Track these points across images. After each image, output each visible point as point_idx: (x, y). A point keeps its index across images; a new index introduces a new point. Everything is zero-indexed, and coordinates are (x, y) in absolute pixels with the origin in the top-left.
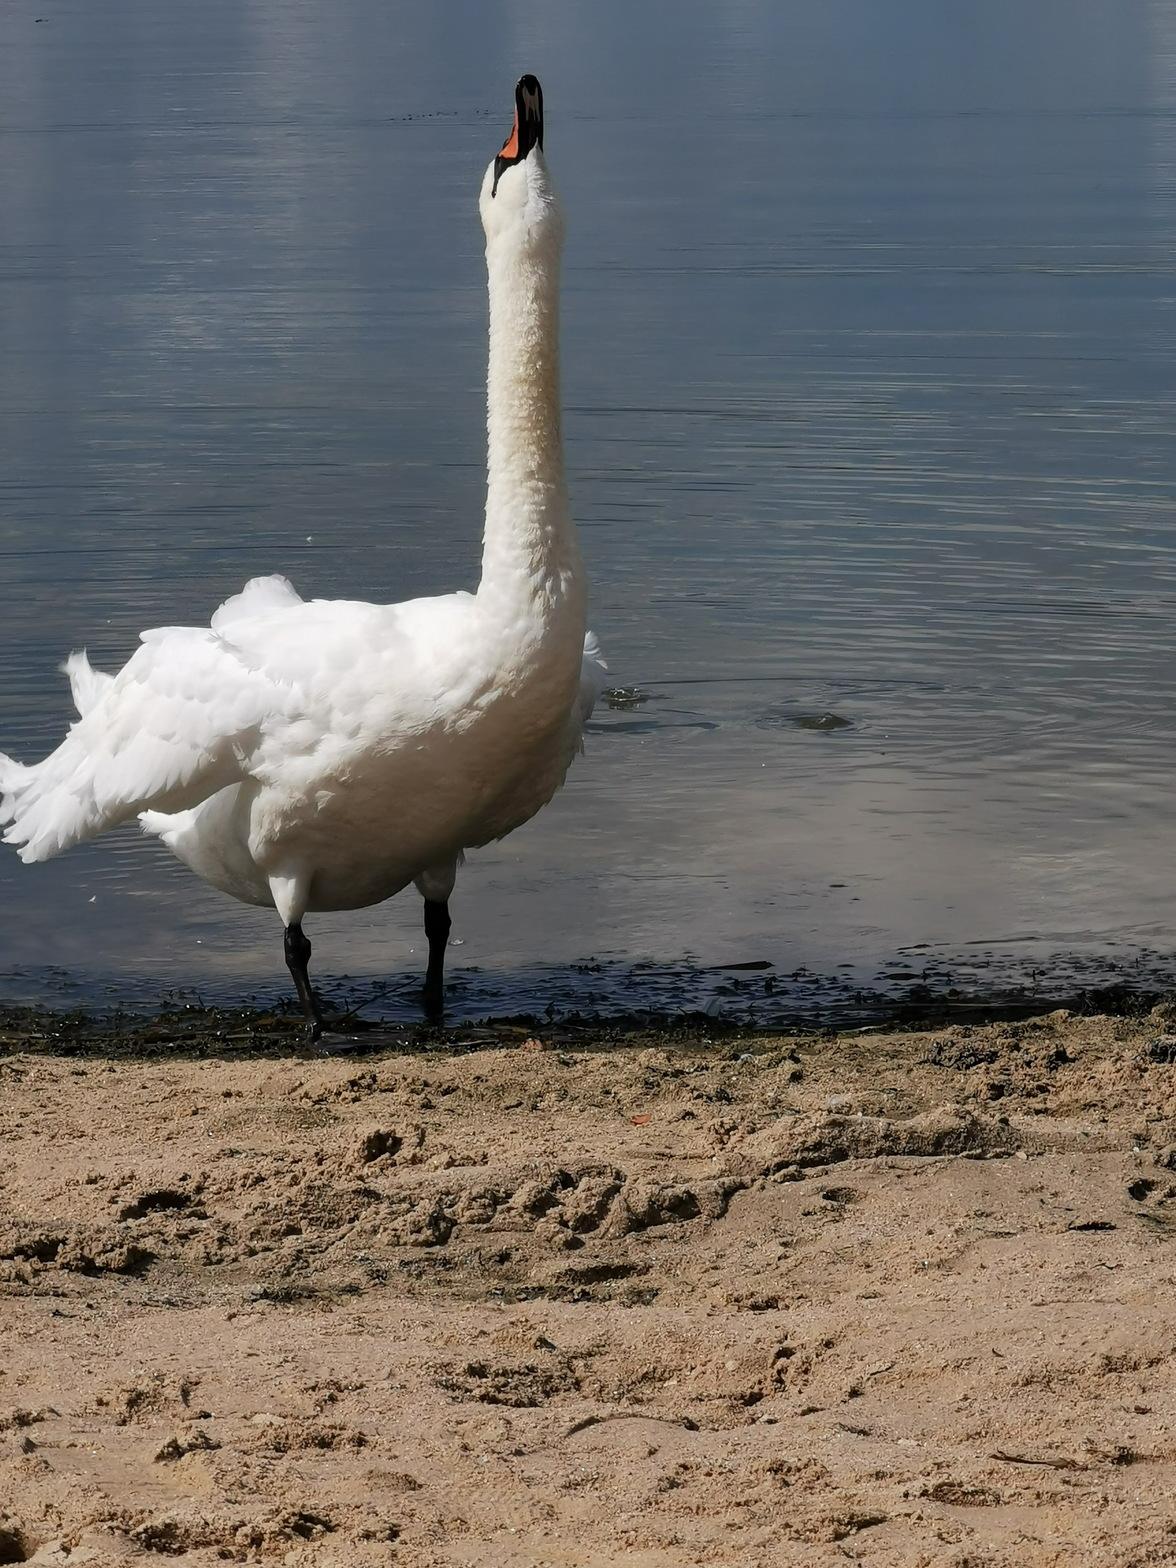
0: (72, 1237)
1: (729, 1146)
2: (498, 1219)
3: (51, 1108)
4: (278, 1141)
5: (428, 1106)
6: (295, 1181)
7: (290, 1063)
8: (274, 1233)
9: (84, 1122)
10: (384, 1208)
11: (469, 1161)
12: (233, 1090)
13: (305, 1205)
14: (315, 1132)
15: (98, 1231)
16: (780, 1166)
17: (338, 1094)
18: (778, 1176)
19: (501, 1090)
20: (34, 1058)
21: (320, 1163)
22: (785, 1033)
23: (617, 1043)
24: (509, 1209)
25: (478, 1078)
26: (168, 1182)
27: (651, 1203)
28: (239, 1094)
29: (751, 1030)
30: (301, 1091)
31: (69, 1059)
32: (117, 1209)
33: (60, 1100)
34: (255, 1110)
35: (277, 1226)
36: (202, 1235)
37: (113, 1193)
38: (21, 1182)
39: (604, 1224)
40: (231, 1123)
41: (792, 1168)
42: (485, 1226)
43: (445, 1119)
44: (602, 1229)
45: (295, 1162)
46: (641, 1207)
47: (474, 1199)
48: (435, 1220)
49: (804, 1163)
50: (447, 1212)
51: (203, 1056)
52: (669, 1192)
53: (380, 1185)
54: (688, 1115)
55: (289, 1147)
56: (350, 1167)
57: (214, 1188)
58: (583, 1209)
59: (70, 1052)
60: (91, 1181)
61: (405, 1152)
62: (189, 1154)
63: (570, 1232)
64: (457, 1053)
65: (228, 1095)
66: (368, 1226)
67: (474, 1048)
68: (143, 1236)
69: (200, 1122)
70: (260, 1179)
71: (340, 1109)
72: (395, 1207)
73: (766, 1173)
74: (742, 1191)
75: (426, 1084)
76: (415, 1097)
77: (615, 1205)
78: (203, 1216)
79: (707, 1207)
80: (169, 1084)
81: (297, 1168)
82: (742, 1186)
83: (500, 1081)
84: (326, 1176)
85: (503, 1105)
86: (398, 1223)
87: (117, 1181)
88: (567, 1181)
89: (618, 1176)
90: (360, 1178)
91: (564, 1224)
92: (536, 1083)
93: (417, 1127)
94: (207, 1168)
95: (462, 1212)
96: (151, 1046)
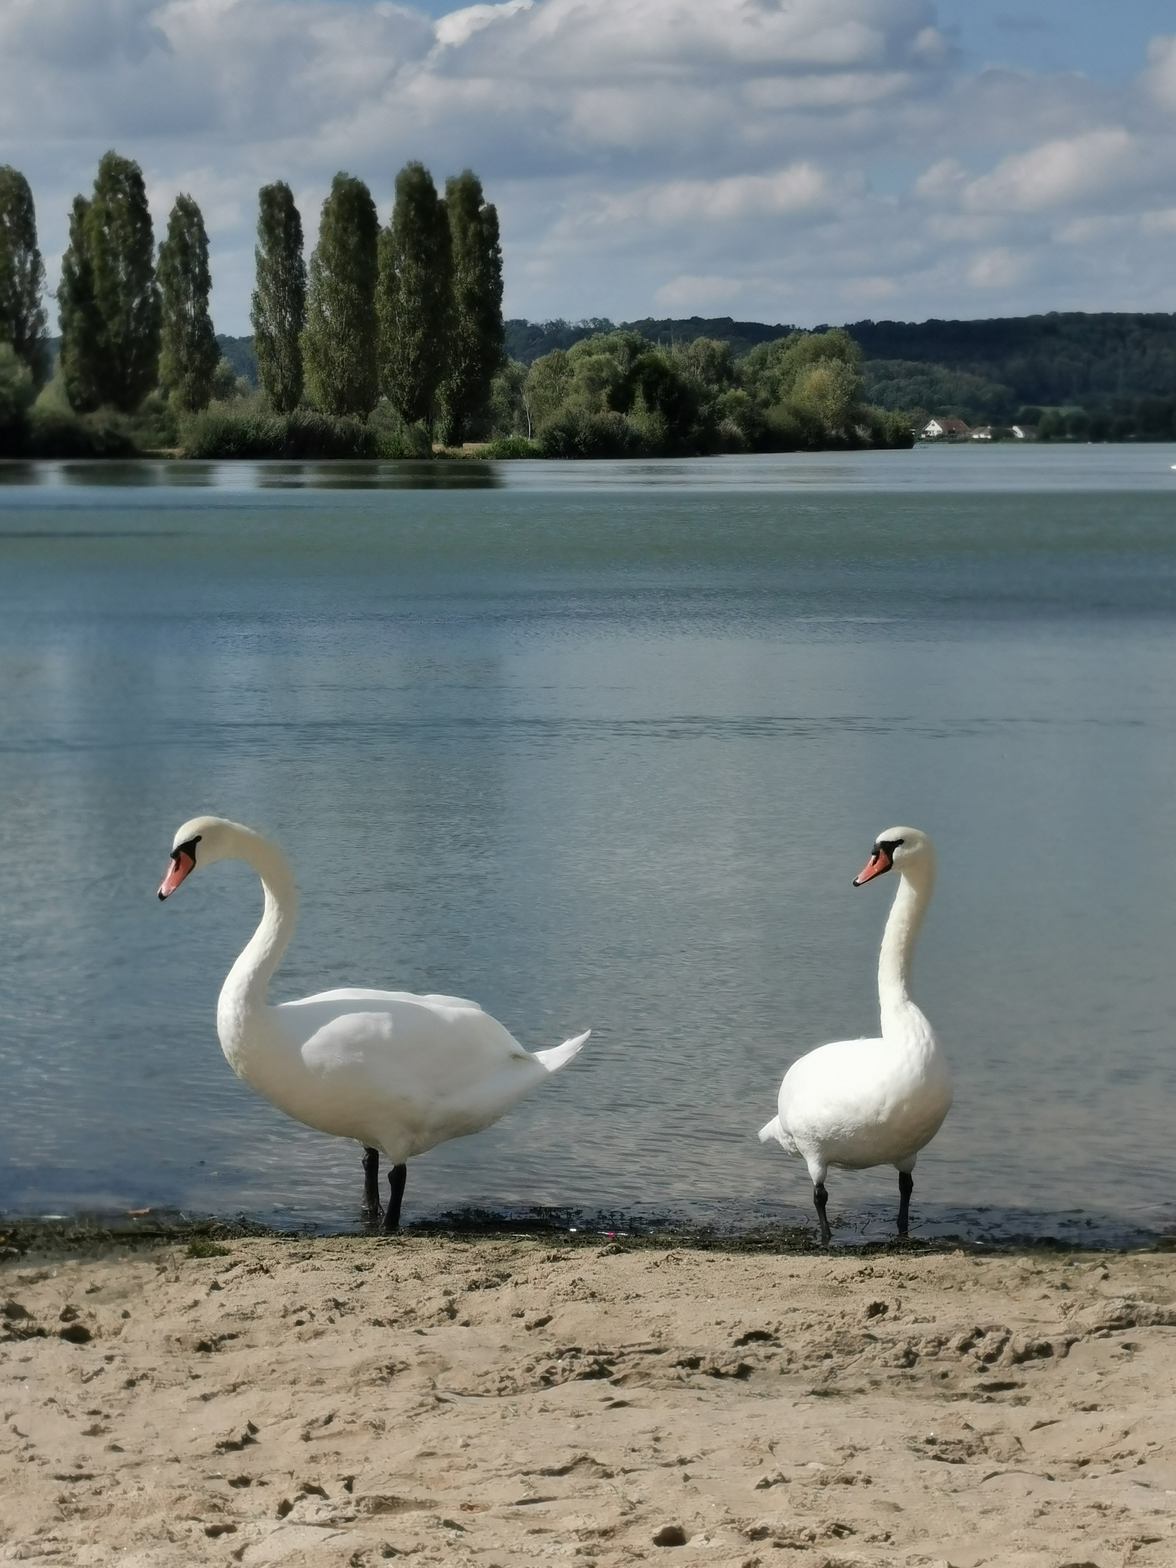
0: (708, 1357)
1: (1069, 1316)
2: (941, 1354)
3: (696, 1280)
4: (820, 1303)
5: (901, 1286)
6: (830, 1328)
7: (826, 1258)
8: (819, 1357)
9: (714, 1289)
10: (879, 1345)
11: (926, 1320)
12: (795, 1274)
13: (835, 1342)
14: (840, 1299)
15: (723, 1353)
16: (1098, 1329)
17: (852, 1278)
18: (1097, 1335)
19: (942, 1278)
20: (686, 1251)
21: (843, 1318)
22: (1097, 1250)
23: (1005, 1253)
24: (948, 1349)
25: (929, 1272)
26: (760, 1326)
27: (1027, 1348)
28: (798, 1276)
29: (1079, 1248)
30: (832, 1276)
31: (705, 1252)
32: (733, 1339)
33: (700, 1276)
34: (807, 1286)
35: (819, 1353)
36: (777, 1357)
37: (730, 1331)
38: (679, 1323)
39: (1001, 1358)
40: (794, 1293)
41: (1105, 1331)
42: (934, 1358)
43: (910, 1294)
44: (998, 1362)
45: (830, 1316)
46: (1021, 1350)
47: (929, 1342)
48: (907, 1353)
49: (1112, 1328)
50: (914, 1349)
51: (778, 1252)
52: (1036, 1342)
53: (876, 1331)
54: (1045, 1297)
55: (826, 1308)
56: (860, 1321)
57: (785, 1330)
58: (989, 1350)
59: (705, 1248)
60: (718, 1323)
61: (890, 1313)
62: (771, 1309)
63: (981, 1363)
64: (917, 1255)
65: (792, 1276)
66: (870, 1356)
67: (926, 1254)
68: (746, 1356)
69: (777, 1292)
70: (810, 1326)
71: (853, 1286)
72: (885, 1345)
73: (1090, 1332)
74: (1076, 1343)
75: (901, 1274)
76: (895, 1281)
77: (1007, 1348)
78: (779, 1346)
79: (1058, 1351)
80: (760, 1269)
81: (831, 1320)
82: (1077, 1340)
83: (941, 1274)
84: (847, 1325)
85: (943, 1287)
86: (886, 1355)
87: (732, 1324)
88: (979, 1333)
89: (1008, 1332)
90: (866, 1327)
91: (978, 1357)
92: (960, 1277)
93: (897, 1300)
94: (781, 1319)
95: (922, 1349)
96: (749, 1246)
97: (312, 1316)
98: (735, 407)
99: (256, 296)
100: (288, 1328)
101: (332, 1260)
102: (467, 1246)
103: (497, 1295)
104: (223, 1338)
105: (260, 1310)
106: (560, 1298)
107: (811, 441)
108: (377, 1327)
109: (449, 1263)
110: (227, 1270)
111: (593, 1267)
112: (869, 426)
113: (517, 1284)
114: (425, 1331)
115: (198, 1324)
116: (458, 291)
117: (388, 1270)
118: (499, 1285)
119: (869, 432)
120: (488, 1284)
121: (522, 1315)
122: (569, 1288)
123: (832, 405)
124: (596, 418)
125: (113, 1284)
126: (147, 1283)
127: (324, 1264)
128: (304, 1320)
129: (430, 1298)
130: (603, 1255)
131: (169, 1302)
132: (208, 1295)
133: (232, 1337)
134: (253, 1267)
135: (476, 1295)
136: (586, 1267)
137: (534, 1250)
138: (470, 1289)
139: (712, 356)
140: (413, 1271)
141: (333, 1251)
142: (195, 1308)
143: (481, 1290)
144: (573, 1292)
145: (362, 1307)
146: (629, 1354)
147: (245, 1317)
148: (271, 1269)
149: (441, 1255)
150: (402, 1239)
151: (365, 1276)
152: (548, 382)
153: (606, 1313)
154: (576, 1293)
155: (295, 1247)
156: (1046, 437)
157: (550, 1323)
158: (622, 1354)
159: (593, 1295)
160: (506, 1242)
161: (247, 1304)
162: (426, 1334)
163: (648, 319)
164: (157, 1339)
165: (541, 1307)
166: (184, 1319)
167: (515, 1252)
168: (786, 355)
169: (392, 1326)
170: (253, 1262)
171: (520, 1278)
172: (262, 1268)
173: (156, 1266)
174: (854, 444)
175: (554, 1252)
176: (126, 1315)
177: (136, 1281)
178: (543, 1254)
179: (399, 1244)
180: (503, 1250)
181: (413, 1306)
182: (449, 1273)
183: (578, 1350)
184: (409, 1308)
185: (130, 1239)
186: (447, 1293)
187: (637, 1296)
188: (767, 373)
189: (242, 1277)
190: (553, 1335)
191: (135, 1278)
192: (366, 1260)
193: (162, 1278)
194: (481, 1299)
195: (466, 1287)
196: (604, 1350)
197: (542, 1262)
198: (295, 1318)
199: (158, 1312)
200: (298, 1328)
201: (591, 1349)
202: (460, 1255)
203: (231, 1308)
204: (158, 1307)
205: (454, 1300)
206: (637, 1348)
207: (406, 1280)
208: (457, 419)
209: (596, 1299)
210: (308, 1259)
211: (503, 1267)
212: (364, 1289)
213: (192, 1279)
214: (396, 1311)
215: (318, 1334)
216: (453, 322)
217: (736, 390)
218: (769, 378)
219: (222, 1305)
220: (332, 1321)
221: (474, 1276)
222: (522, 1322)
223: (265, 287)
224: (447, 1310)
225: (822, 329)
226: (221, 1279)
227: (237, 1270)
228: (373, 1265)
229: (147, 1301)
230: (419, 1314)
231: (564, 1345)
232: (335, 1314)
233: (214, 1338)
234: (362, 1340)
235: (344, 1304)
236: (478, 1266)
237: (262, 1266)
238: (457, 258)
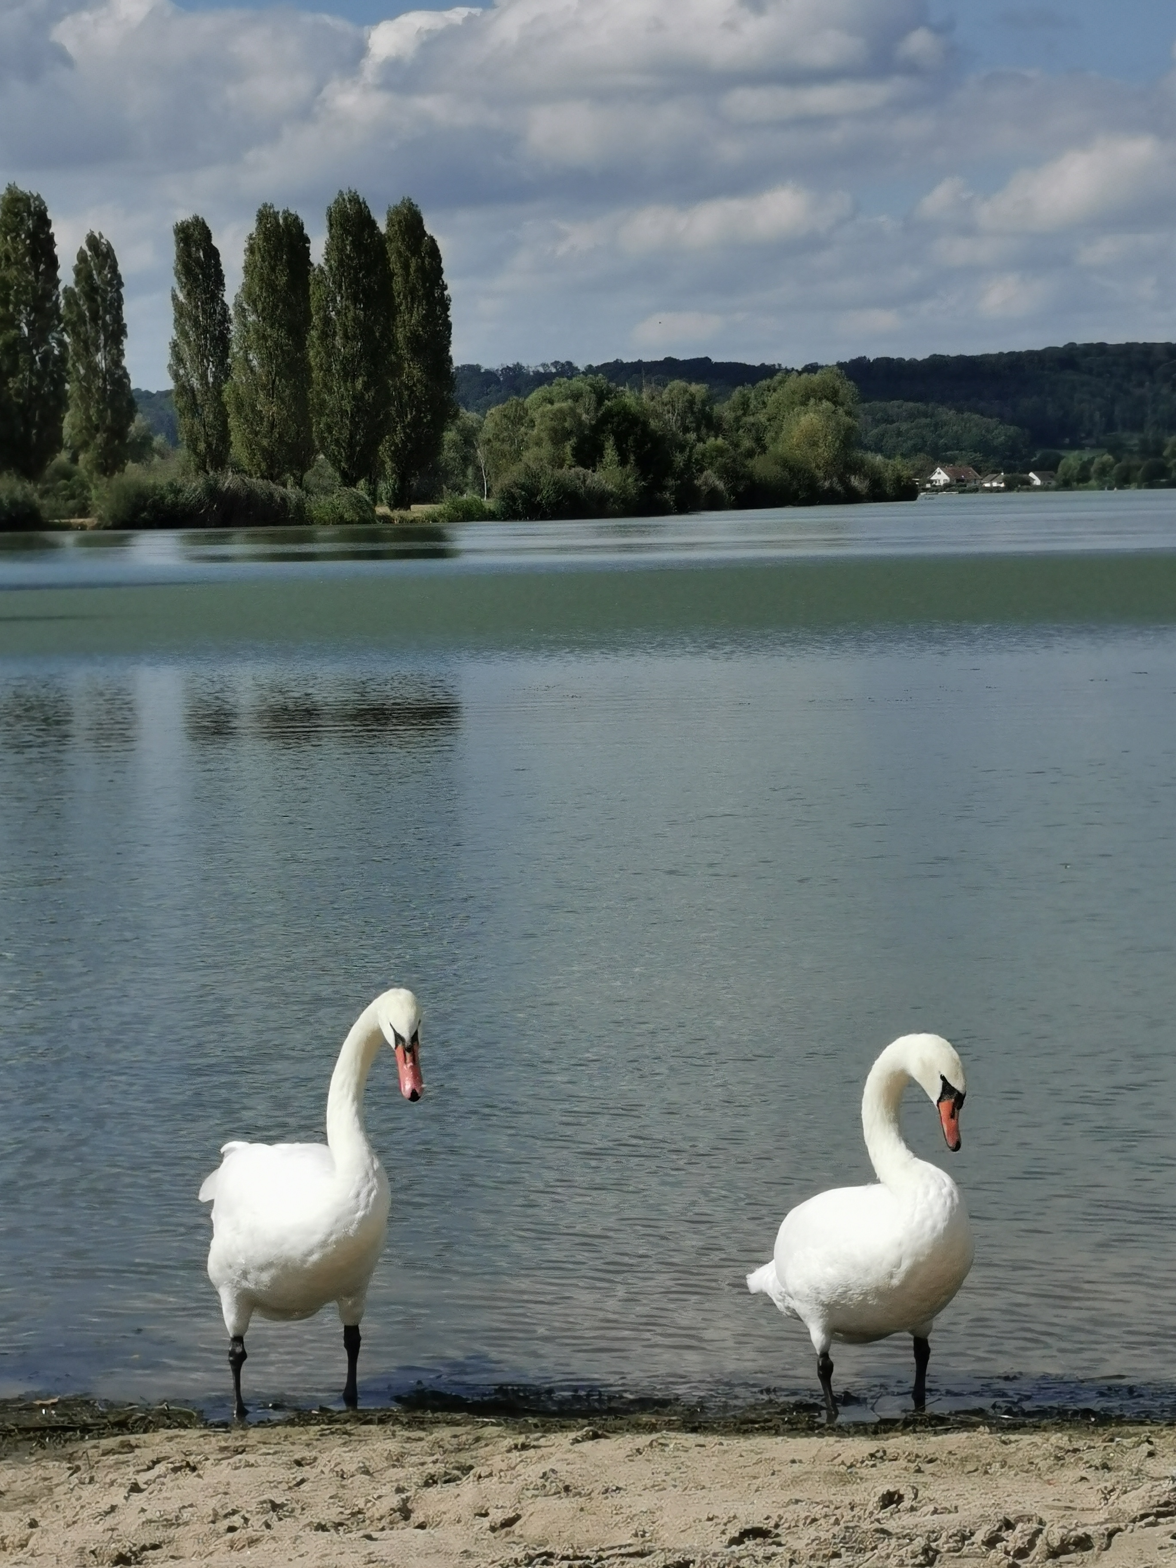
0: (698, 1560)
1: (1110, 1501)
2: (965, 1550)
3: (684, 1469)
4: (826, 1493)
5: (919, 1471)
6: (837, 1522)
7: (832, 1440)
8: (824, 1556)
9: (704, 1479)
10: (894, 1542)
11: (948, 1511)
12: (796, 1458)
13: (844, 1538)
14: (848, 1488)
15: (715, 1555)
16: (1144, 1516)
17: (863, 1462)
18: (1142, 1523)
19: (964, 1460)
20: (672, 1434)
21: (852, 1509)
22: (1142, 1423)
23: (1036, 1428)
24: (973, 1544)
25: (950, 1453)
26: (757, 1522)
27: (1062, 1541)
28: (800, 1461)
29: (1120, 1421)
30: (839, 1460)
31: (693, 1435)
32: (726, 1538)
33: (689, 1464)
34: (811, 1473)
35: (826, 1552)
36: (779, 1557)
37: (724, 1527)
38: (666, 1519)
39: (1033, 1553)
40: (796, 1481)
41: (1151, 1518)
42: (957, 1554)
43: (930, 1479)
44: (1030, 1558)
45: (837, 1508)
46: (1056, 1544)
47: (950, 1537)
48: (926, 1551)
49: (1159, 1515)
50: (933, 1545)
51: (777, 1434)
52: (1073, 1533)
53: (891, 1525)
54: (1083, 1479)
55: (832, 1498)
56: (871, 1513)
57: (786, 1525)
58: (1020, 1544)
59: (694, 1430)
60: (709, 1519)
61: (906, 1504)
62: (770, 1501)
63: (1010, 1558)
64: (936, 1433)
65: (793, 1462)
66: (883, 1554)
67: (947, 1431)
68: (744, 1557)
69: (776, 1481)
70: (814, 1520)
71: (864, 1472)
72: (901, 1541)
73: (1134, 1521)
74: (1119, 1533)
75: (917, 1456)
76: (910, 1464)
77: (1039, 1542)
78: (779, 1544)
79: (1097, 1543)
80: (757, 1453)
81: (838, 1512)
82: (1120, 1530)
83: (964, 1455)
84: (856, 1519)
85: (966, 1470)
86: (903, 1552)
87: (725, 1520)
88: (1008, 1525)
89: (1041, 1522)
90: (878, 1520)
91: (1007, 1553)
92: (986, 1457)
93: (913, 1488)
94: (781, 1512)
95: (942, 1545)
96: (745, 1427)
97: (246, 1520)
98: (716, 457)
99: (175, 345)
100: (219, 1536)
101: (269, 1454)
102: (422, 1434)
103: (456, 1491)
104: (144, 1548)
105: (186, 1515)
106: (529, 1493)
107: (802, 495)
108: (320, 1532)
109: (402, 1455)
110: (149, 1468)
111: (566, 1457)
112: (866, 476)
113: (480, 1477)
114: (375, 1535)
115: (116, 1533)
116: (400, 335)
117: (333, 1464)
118: (460, 1479)
119: (867, 483)
120: (448, 1477)
121: (486, 1515)
122: (540, 1482)
123: (824, 452)
124: (558, 473)
125: (20, 1487)
126: (57, 1485)
127: (260, 1459)
128: (236, 1525)
129: (380, 1497)
130: (578, 1442)
131: (82, 1507)
132: (126, 1498)
133: (155, 1547)
134: (177, 1465)
135: (432, 1492)
136: (559, 1455)
137: (499, 1436)
138: (427, 1484)
139: (691, 402)
140: (361, 1465)
141: (270, 1443)
142: (113, 1514)
143: (439, 1486)
144: (544, 1486)
145: (303, 1509)
146: (608, 1558)
147: (169, 1524)
148: (199, 1466)
149: (393, 1446)
150: (348, 1427)
151: (305, 1472)
152: (506, 434)
153: (582, 1510)
154: (548, 1488)
155: (226, 1440)
156: (1066, 485)
157: (519, 1523)
158: (600, 1559)
159: (567, 1489)
160: (469, 1427)
161: (171, 1508)
162: (376, 1540)
163: (616, 362)
164: (69, 1551)
165: (508, 1504)
166: (100, 1528)
167: (477, 1439)
168: (772, 398)
169: (337, 1530)
170: (178, 1459)
171: (483, 1470)
172: (188, 1464)
173: (69, 1465)
174: (851, 497)
175: (521, 1439)
176: (33, 1524)
177: (46, 1483)
178: (509, 1442)
179: (344, 1433)
180: (464, 1438)
181: (362, 1506)
182: (403, 1467)
183: (550, 1555)
184: (356, 1509)
185: (38, 1434)
186: (399, 1490)
187: (618, 1488)
188: (751, 419)
189: (165, 1477)
190: (521, 1536)
191: (45, 1479)
192: (307, 1454)
193: (74, 1479)
194: (439, 1496)
195: (421, 1483)
196: (579, 1554)
197: (509, 1451)
198: (226, 1523)
199: (70, 1520)
200: (230, 1535)
201: (566, 1553)
202: (414, 1444)
203: (152, 1513)
204: (69, 1513)
205: (408, 1498)
206: (616, 1551)
207: (352, 1476)
208: (403, 477)
209: (571, 1494)
210: (241, 1453)
211: (465, 1458)
212: (304, 1487)
213: (108, 1480)
214: (342, 1513)
215: (252, 1542)
216: (396, 370)
217: (716, 439)
218: (753, 424)
219: (143, 1510)
220: (268, 1526)
221: (431, 1469)
222: (486, 1523)
223: (183, 334)
224: (399, 1510)
225: (812, 369)
226: (142, 1479)
227: (160, 1469)
228: (315, 1459)
229: (57, 1507)
230: (368, 1515)
231: (534, 1549)
232: (272, 1517)
233: (134, 1549)
234: (303, 1549)
235: (282, 1506)
236: (435, 1457)
237: (188, 1463)
238: (399, 297)
